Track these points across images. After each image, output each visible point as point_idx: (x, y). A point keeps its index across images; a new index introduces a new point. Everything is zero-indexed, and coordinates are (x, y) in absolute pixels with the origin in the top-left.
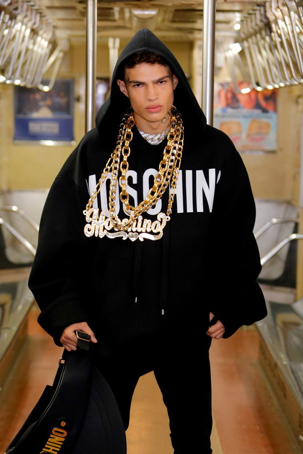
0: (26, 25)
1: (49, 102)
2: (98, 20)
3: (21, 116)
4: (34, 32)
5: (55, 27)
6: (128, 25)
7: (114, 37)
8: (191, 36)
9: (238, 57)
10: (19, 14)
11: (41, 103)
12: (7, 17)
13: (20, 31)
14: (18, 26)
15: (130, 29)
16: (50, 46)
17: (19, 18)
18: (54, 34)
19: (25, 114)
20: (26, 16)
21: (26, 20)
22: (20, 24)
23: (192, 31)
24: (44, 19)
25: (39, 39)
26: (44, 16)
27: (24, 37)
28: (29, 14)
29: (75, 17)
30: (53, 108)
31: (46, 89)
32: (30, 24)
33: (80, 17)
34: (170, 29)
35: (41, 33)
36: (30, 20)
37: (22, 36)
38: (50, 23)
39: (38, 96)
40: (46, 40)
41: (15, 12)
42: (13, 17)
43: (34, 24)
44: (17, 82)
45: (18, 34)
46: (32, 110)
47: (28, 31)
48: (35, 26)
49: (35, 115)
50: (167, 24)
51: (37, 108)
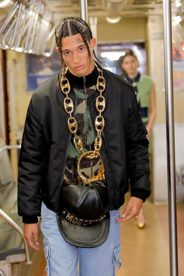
0: (36, 12)
1: (50, 64)
2: (88, 5)
3: (31, 75)
4: (40, 16)
5: (53, 12)
6: (104, 8)
7: (93, 17)
8: (146, 13)
9: (179, 25)
10: (31, 5)
11: (45, 65)
12: (24, 7)
13: (32, 16)
14: (31, 13)
15: (105, 10)
16: (51, 26)
17: (31, 7)
18: (52, 17)
19: (34, 73)
20: (35, 6)
21: (35, 9)
22: (31, 11)
23: (146, 9)
24: (46, 7)
25: (43, 21)
26: (46, 5)
27: (34, 20)
28: (37, 4)
29: (67, 4)
30: (53, 68)
31: (48, 55)
32: (38, 11)
33: (71, 4)
34: (132, 9)
35: (44, 16)
36: (38, 9)
37: (33, 19)
38: (50, 10)
39: (42, 60)
40: (48, 21)
41: (28, 3)
42: (27, 7)
43: (41, 11)
44: (30, 52)
45: (30, 18)
46: (38, 70)
47: (37, 16)
48: (41, 12)
49: (41, 73)
50: (131, 6)
51: (41, 68)
